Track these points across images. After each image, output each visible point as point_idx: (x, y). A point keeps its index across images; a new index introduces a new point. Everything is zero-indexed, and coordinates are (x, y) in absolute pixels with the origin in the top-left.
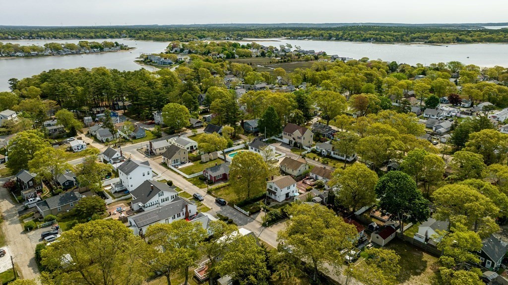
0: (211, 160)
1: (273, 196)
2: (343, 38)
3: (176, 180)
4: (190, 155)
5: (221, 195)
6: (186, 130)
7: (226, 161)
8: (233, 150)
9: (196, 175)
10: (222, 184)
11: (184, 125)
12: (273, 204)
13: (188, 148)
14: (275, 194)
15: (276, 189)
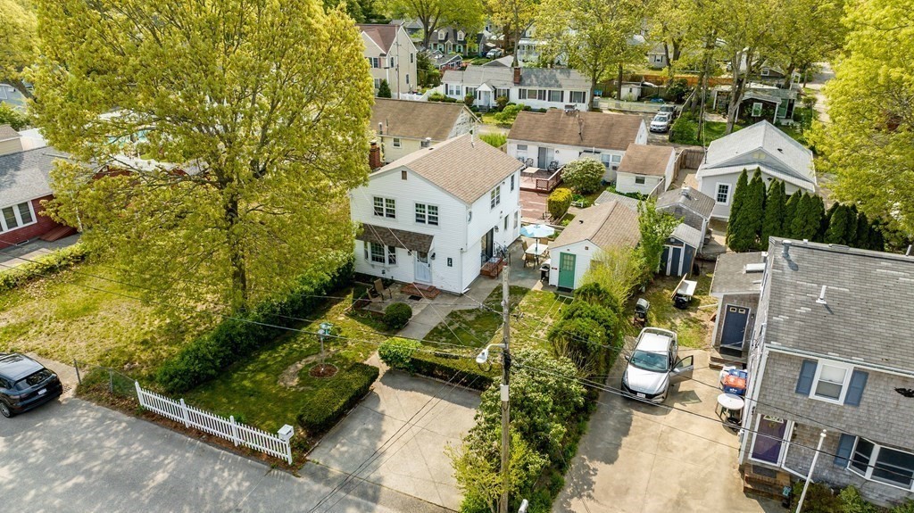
14: (421, 246)
15: (427, 214)
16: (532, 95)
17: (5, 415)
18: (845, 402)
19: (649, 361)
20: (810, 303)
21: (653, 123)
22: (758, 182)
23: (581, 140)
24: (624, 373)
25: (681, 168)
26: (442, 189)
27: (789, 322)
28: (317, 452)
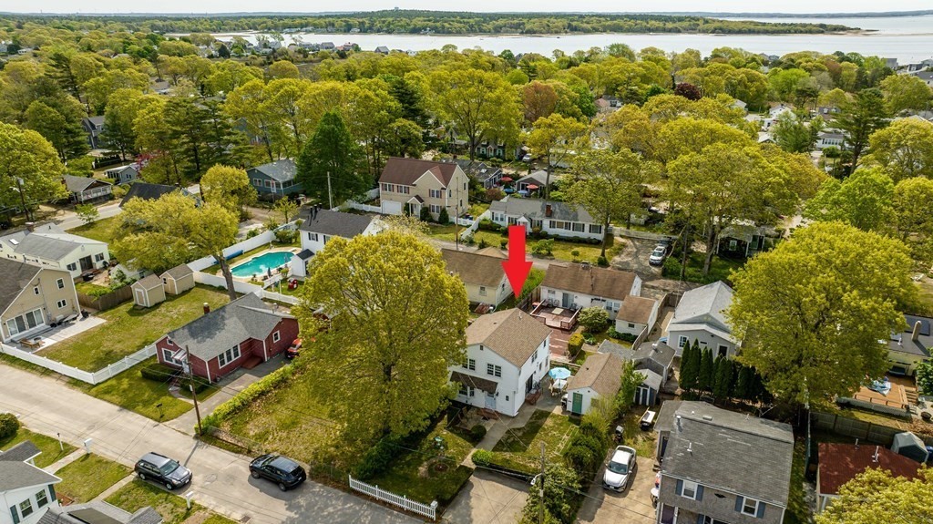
0: (170, 297)
1: (479, 399)
2: (374, 28)
3: (38, 402)
4: (86, 288)
5: (262, 437)
6: (55, 213)
7: (235, 295)
8: (240, 254)
9: (126, 363)
10: (248, 384)
11: (45, 194)
12: (495, 432)
13: (72, 267)
14: (490, 388)
15: (495, 370)
16: (560, 225)
17: (283, 490)
18: (697, 498)
19: (618, 468)
20: (684, 451)
21: (652, 257)
22: (696, 349)
23: (592, 291)
24: (604, 473)
25: (665, 305)
26: (504, 358)
27: (673, 460)
28: (446, 514)
